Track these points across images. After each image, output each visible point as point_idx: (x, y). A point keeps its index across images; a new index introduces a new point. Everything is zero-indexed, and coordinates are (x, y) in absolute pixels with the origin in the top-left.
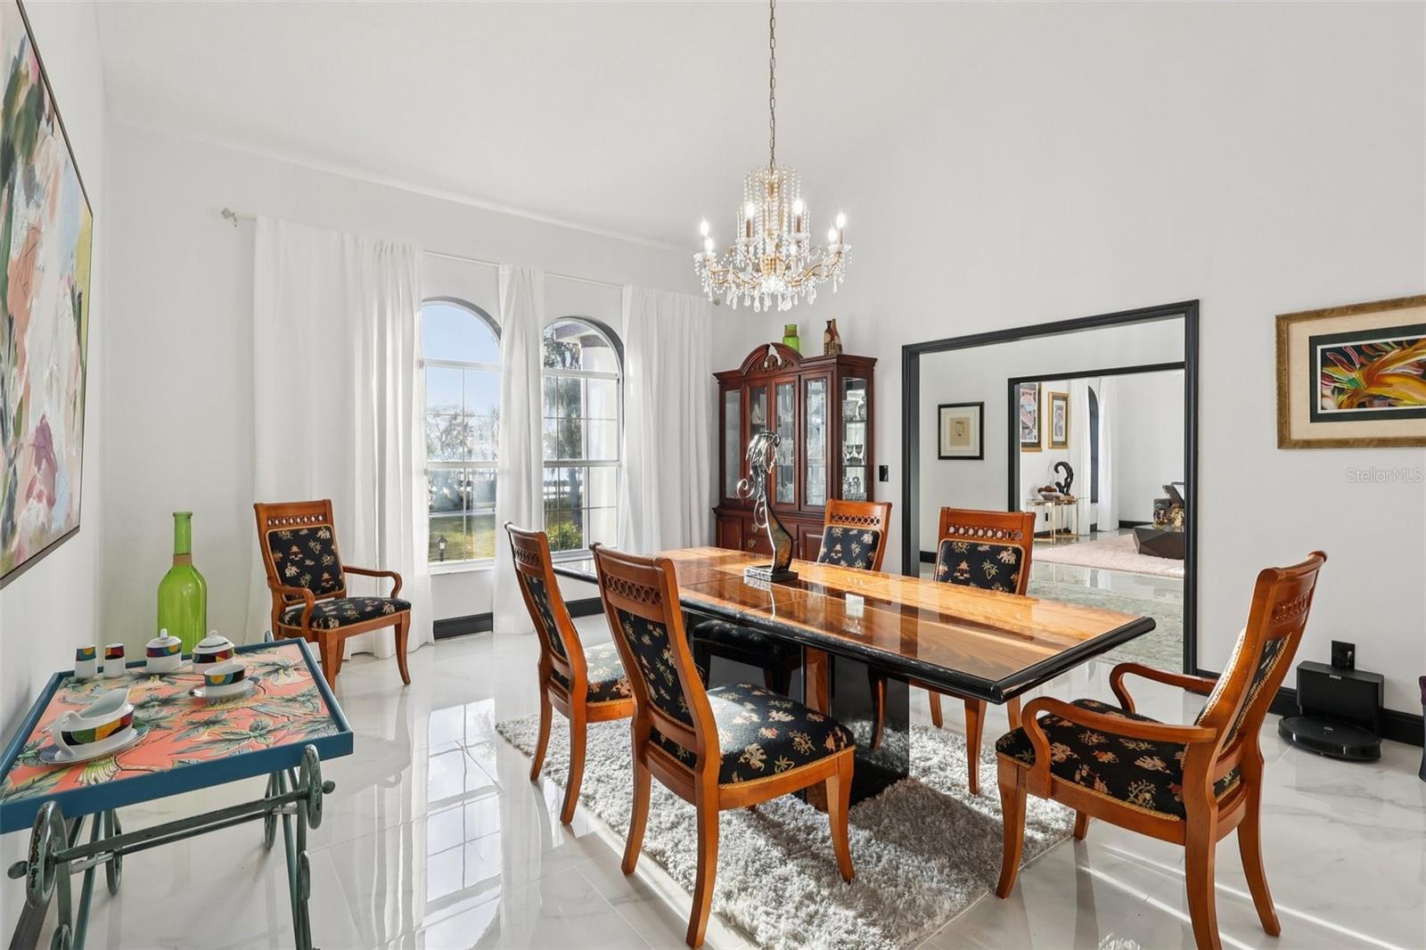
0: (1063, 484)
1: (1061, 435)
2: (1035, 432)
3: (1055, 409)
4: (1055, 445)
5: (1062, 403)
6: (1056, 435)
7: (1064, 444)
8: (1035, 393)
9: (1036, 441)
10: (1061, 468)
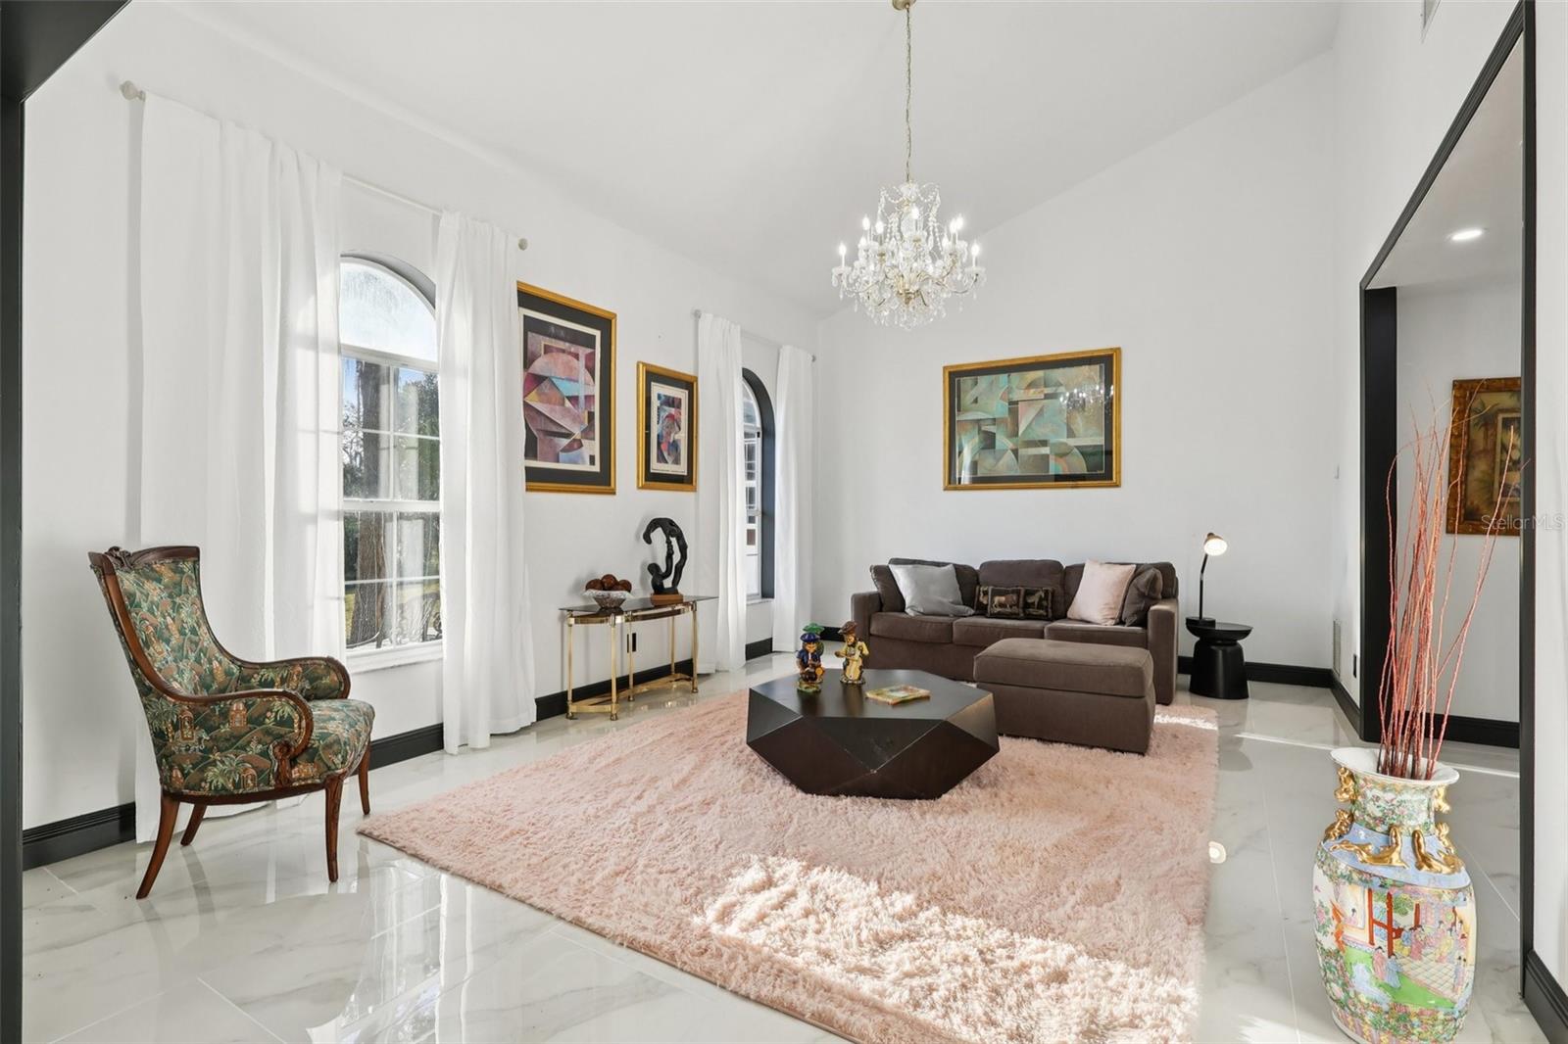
0: (663, 569)
1: (677, 461)
2: (593, 447)
3: (655, 403)
4: (652, 479)
5: (681, 394)
6: (661, 459)
7: (686, 481)
8: (590, 358)
9: (596, 468)
10: (658, 535)
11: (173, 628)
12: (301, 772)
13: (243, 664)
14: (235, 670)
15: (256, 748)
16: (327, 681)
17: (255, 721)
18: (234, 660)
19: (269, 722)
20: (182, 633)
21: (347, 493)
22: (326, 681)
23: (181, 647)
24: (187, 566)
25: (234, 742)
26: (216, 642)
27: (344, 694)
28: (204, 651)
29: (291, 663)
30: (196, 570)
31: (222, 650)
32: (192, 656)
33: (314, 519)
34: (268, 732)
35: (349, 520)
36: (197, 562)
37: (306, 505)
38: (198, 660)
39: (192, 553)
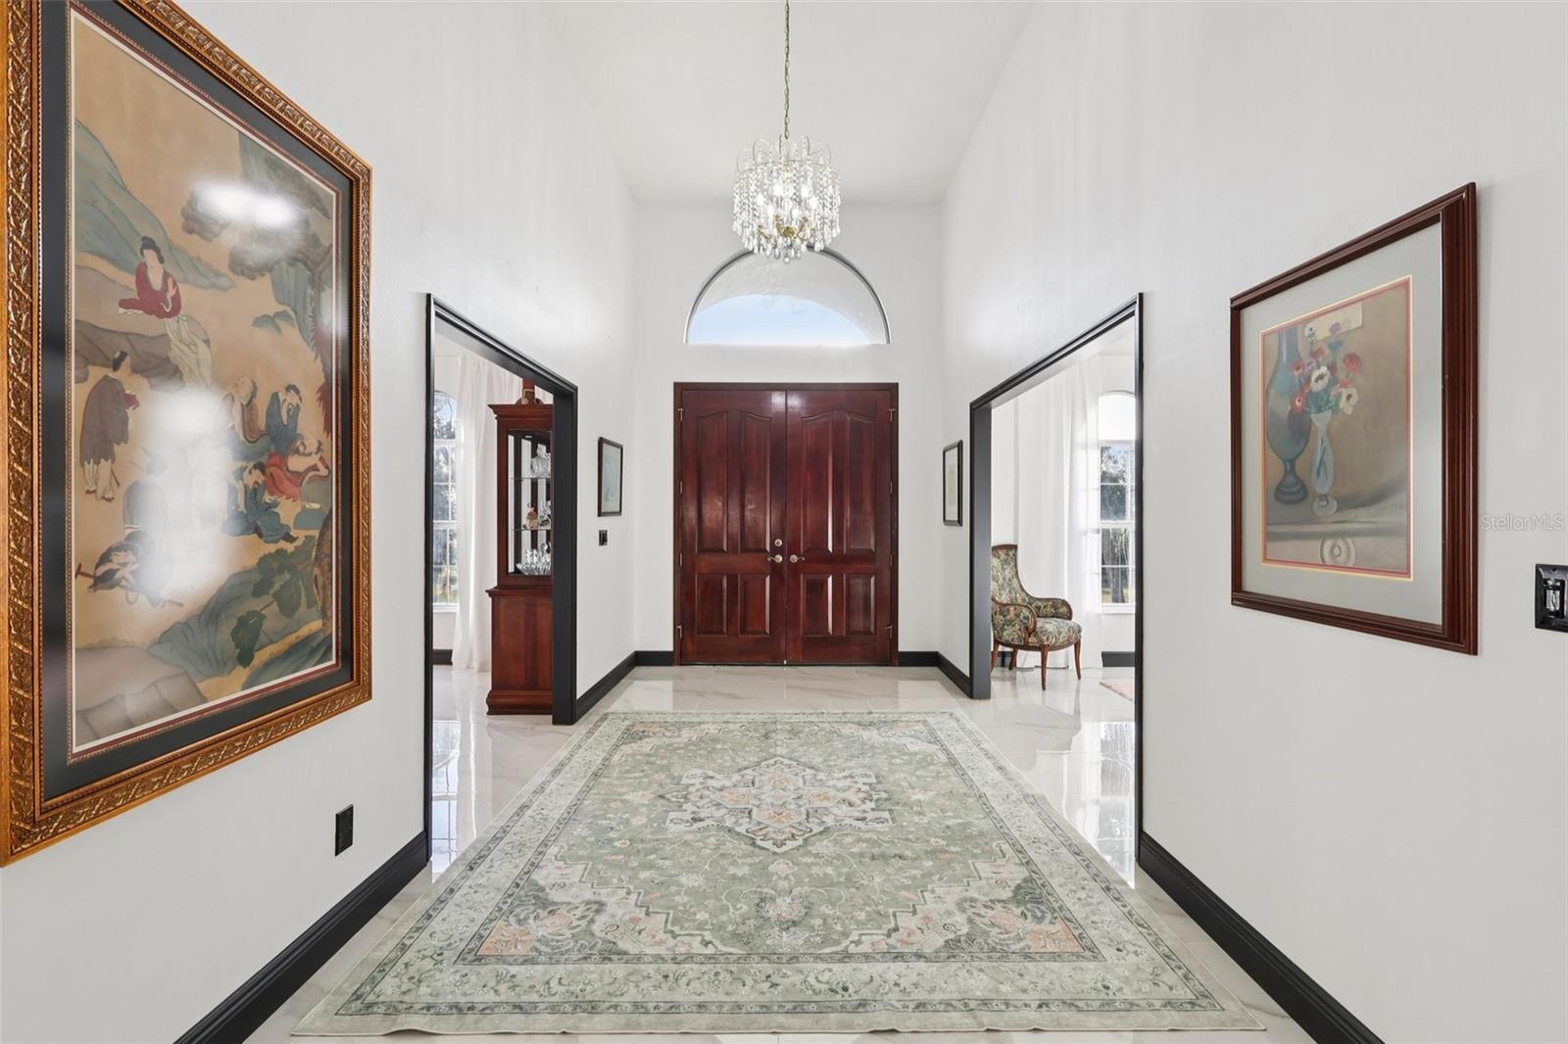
11: (1000, 577)
12: (1032, 640)
13: (1031, 597)
14: (1027, 599)
15: (1017, 627)
16: (1063, 610)
17: (1018, 616)
18: (1028, 595)
19: (1021, 617)
20: (1004, 579)
21: (1102, 517)
22: (1061, 610)
23: (1003, 585)
24: (1011, 553)
25: (1011, 623)
26: (1021, 586)
27: (1070, 618)
28: (1013, 588)
29: (1048, 600)
30: (1015, 556)
31: (1023, 590)
32: (1008, 590)
33: (1086, 533)
34: (1021, 621)
35: (1105, 533)
36: (1016, 551)
37: (1081, 525)
38: (1010, 592)
39: (1015, 547)
